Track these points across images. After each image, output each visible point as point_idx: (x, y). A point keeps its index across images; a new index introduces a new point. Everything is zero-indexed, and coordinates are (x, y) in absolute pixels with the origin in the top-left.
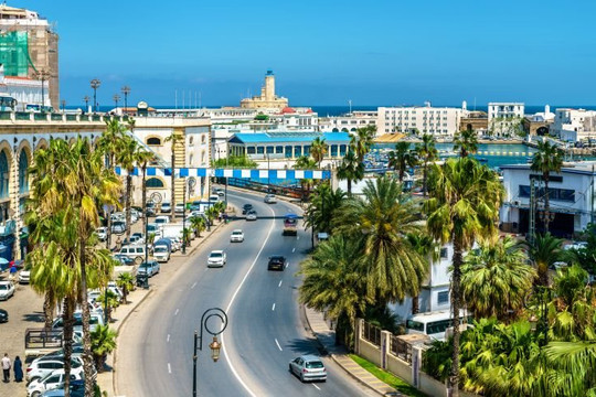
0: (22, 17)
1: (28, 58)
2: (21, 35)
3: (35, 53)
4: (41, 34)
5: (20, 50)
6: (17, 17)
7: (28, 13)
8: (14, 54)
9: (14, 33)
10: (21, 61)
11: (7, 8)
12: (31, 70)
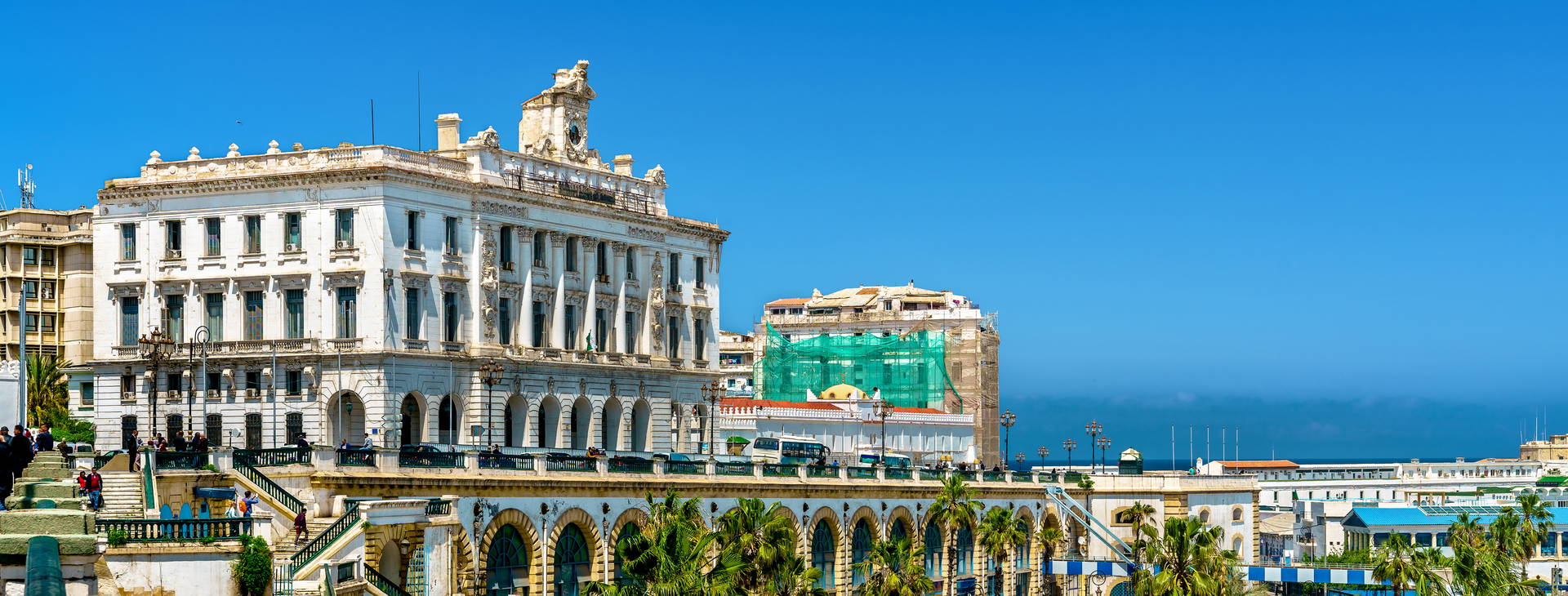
0: (937, 306)
1: (945, 375)
2: (934, 336)
3: (958, 367)
4: (969, 334)
5: (932, 363)
6: (928, 305)
7: (949, 298)
8: (922, 369)
9: (922, 334)
10: (935, 380)
11: (914, 291)
12: (949, 395)
